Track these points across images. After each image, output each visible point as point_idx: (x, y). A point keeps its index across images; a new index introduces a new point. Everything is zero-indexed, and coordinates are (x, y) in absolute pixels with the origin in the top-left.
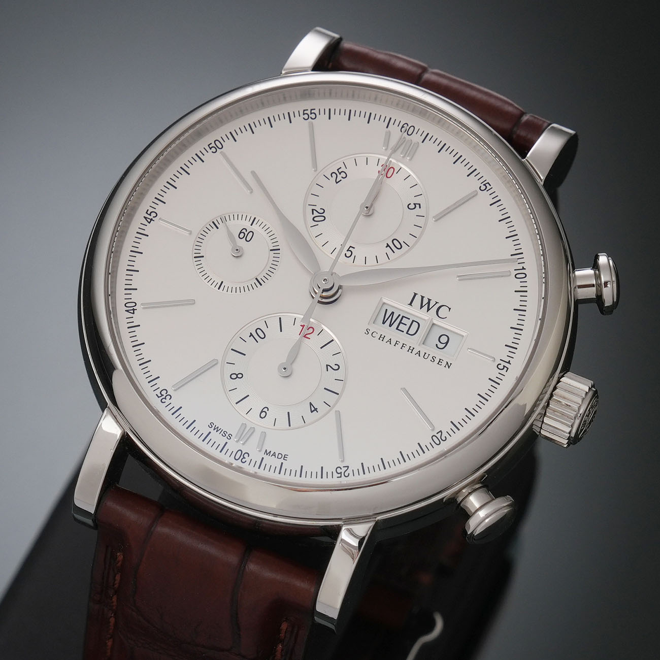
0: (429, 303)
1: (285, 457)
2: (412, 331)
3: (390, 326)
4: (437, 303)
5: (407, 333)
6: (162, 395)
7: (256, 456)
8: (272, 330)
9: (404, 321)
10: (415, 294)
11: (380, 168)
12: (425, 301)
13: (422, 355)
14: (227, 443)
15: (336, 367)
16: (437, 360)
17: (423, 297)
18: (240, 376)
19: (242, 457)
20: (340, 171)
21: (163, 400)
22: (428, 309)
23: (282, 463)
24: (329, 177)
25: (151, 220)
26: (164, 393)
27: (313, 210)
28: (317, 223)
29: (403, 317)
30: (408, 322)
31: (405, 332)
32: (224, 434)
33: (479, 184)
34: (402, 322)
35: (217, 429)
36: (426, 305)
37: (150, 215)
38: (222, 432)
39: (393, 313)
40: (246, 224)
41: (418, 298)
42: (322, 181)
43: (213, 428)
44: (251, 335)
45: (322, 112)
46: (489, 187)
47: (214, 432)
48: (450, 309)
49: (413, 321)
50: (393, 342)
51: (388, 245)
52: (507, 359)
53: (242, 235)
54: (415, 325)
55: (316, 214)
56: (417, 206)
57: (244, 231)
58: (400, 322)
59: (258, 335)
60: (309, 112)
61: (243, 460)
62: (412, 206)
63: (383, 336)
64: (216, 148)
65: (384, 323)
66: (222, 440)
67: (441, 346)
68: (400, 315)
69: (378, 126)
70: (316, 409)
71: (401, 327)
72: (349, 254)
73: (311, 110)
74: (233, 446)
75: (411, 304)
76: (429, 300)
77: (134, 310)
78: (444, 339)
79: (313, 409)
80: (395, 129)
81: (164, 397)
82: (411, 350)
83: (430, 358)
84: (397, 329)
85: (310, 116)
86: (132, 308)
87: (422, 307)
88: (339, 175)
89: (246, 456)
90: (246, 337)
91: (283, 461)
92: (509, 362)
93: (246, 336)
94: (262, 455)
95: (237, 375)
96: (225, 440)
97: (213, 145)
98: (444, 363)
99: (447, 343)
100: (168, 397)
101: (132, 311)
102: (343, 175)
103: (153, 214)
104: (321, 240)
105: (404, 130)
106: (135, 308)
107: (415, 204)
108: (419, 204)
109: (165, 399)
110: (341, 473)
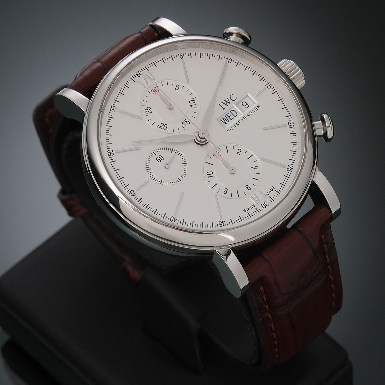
0: (226, 101)
1: (273, 188)
2: (235, 114)
3: (229, 122)
4: (228, 98)
5: (235, 117)
6: (222, 224)
7: (268, 199)
8: (210, 168)
10: (220, 105)
11: (153, 93)
12: (225, 102)
13: (249, 114)
14: (256, 208)
15: (240, 150)
16: (255, 110)
17: (222, 103)
18: (226, 190)
19: (265, 205)
20: (146, 109)
21: (224, 225)
22: (229, 103)
23: (275, 190)
24: (147, 114)
25: (134, 194)
26: (220, 223)
27: (160, 128)
28: (167, 129)
29: (227, 115)
30: (230, 114)
31: (234, 117)
33: (179, 58)
35: (248, 209)
36: (227, 103)
38: (250, 208)
39: (223, 118)
40: (154, 157)
41: (222, 105)
42: (148, 118)
43: (246, 211)
44: (209, 177)
45: (114, 103)
46: (182, 55)
47: (248, 211)
48: (233, 95)
49: (231, 112)
50: (239, 123)
51: (191, 106)
53: (159, 161)
54: (233, 112)
55: (163, 127)
57: (157, 159)
58: (229, 117)
59: (210, 174)
60: (112, 109)
61: (267, 205)
62: (177, 88)
63: (234, 126)
64: (111, 153)
65: (226, 124)
66: (254, 210)
67: (247, 106)
68: (225, 116)
69: (132, 84)
70: (256, 167)
71: (231, 118)
72: (188, 123)
73: (111, 107)
74: (259, 207)
75: (224, 109)
76: (225, 101)
77: (175, 219)
78: (244, 104)
79: (255, 168)
80: (137, 79)
81: (223, 224)
82: (245, 118)
83: (253, 112)
84: (231, 120)
85: (114, 109)
86: (174, 219)
87: (227, 105)
88: (148, 110)
89: (265, 203)
90: (209, 180)
91: (275, 189)
92: (268, 83)
94: (268, 197)
95: (225, 191)
96: (254, 208)
97: (109, 154)
98: (257, 108)
99: (247, 103)
100: (224, 222)
101: (175, 220)
102: (149, 109)
103: (132, 192)
104: (176, 130)
105: (139, 75)
106: (174, 218)
107: (176, 87)
108: (177, 85)
109: (224, 224)
110: (290, 169)
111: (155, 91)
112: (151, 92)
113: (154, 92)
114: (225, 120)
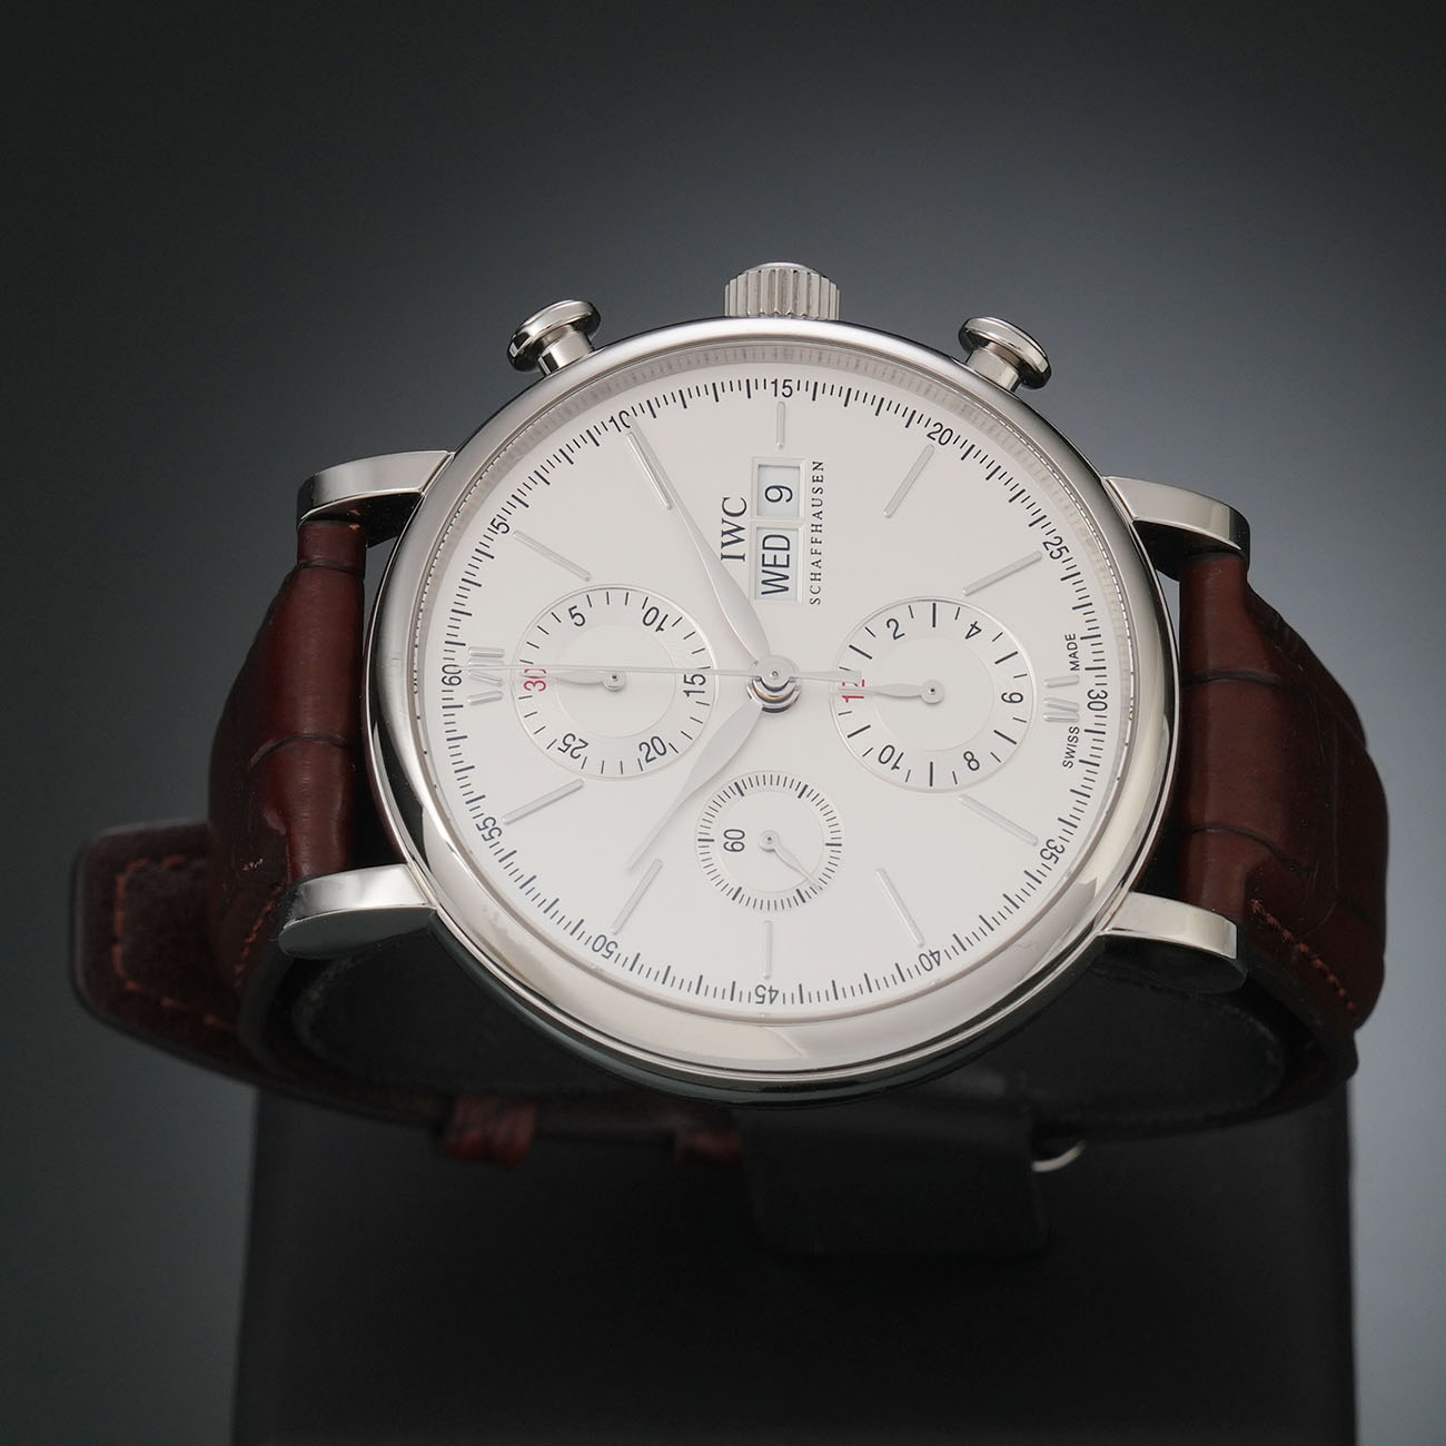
0: (729, 532)
1: (1070, 638)
2: (782, 543)
3: (787, 578)
5: (788, 549)
6: (1052, 854)
7: (1088, 680)
8: (875, 740)
9: (769, 561)
10: (723, 557)
11: (535, 690)
12: (728, 538)
13: (817, 510)
14: (1086, 731)
15: (892, 624)
16: (818, 485)
17: (723, 545)
18: (969, 757)
19: (1099, 700)
20: (564, 748)
21: (1060, 849)
22: (740, 529)
23: (1082, 638)
24: (581, 759)
25: (771, 991)
26: (1047, 854)
27: (648, 761)
28: (668, 747)
29: (764, 565)
30: (769, 554)
31: (787, 552)
32: (1073, 740)
33: (499, 537)
34: (772, 563)
35: (1070, 754)
36: (733, 534)
37: (763, 996)
38: (1072, 743)
39: (764, 582)
40: (716, 849)
41: (728, 550)
42: (593, 766)
43: (1071, 759)
44: (895, 767)
45: (477, 812)
46: (498, 520)
47: (1078, 756)
48: (725, 499)
49: (764, 548)
50: (816, 558)
51: (659, 628)
52: (771, 387)
53: (737, 847)
54: (770, 543)
55: (653, 753)
56: (574, 612)
57: (729, 846)
58: (775, 565)
59: (890, 757)
60: (486, 832)
61: (1103, 695)
62: (578, 619)
63: (813, 577)
64: (606, 944)
65: (787, 589)
66: (1086, 739)
67: (786, 494)
68: (764, 571)
69: (464, 721)
70: (973, 626)
71: (782, 560)
72: (698, 680)
73: (480, 829)
74: (1087, 719)
75: (743, 557)
76: (724, 533)
77: (932, 955)
78: (774, 494)
79: (975, 630)
80: (460, 694)
81: (1054, 851)
82: (816, 528)
83: (818, 495)
84: (787, 566)
85: (491, 827)
86: (931, 958)
87: (740, 540)
88: (571, 746)
89: (1093, 695)
90: (903, 772)
91: (1078, 638)
92: (775, 382)
93: (900, 774)
94: (1082, 672)
95: (970, 761)
96: (1082, 735)
97: (604, 951)
98: (818, 473)
99: (778, 487)
100: (1051, 844)
101: (936, 956)
102: (569, 740)
103: (761, 991)
104: (693, 728)
105: (455, 681)
106: (928, 954)
107: (573, 617)
108: (570, 610)
109: (1055, 848)
110: (1059, 549)
111: (534, 680)
112: (527, 693)
113: (534, 684)
114: (775, 582)
